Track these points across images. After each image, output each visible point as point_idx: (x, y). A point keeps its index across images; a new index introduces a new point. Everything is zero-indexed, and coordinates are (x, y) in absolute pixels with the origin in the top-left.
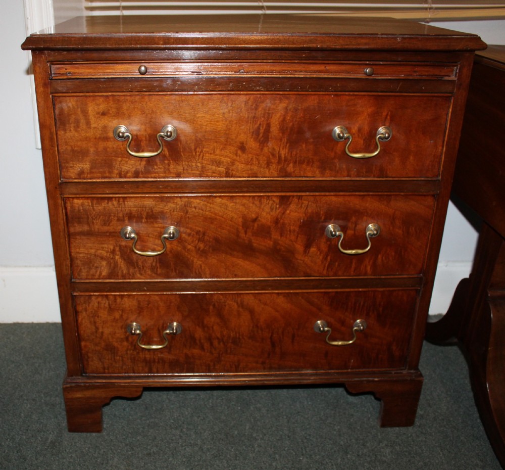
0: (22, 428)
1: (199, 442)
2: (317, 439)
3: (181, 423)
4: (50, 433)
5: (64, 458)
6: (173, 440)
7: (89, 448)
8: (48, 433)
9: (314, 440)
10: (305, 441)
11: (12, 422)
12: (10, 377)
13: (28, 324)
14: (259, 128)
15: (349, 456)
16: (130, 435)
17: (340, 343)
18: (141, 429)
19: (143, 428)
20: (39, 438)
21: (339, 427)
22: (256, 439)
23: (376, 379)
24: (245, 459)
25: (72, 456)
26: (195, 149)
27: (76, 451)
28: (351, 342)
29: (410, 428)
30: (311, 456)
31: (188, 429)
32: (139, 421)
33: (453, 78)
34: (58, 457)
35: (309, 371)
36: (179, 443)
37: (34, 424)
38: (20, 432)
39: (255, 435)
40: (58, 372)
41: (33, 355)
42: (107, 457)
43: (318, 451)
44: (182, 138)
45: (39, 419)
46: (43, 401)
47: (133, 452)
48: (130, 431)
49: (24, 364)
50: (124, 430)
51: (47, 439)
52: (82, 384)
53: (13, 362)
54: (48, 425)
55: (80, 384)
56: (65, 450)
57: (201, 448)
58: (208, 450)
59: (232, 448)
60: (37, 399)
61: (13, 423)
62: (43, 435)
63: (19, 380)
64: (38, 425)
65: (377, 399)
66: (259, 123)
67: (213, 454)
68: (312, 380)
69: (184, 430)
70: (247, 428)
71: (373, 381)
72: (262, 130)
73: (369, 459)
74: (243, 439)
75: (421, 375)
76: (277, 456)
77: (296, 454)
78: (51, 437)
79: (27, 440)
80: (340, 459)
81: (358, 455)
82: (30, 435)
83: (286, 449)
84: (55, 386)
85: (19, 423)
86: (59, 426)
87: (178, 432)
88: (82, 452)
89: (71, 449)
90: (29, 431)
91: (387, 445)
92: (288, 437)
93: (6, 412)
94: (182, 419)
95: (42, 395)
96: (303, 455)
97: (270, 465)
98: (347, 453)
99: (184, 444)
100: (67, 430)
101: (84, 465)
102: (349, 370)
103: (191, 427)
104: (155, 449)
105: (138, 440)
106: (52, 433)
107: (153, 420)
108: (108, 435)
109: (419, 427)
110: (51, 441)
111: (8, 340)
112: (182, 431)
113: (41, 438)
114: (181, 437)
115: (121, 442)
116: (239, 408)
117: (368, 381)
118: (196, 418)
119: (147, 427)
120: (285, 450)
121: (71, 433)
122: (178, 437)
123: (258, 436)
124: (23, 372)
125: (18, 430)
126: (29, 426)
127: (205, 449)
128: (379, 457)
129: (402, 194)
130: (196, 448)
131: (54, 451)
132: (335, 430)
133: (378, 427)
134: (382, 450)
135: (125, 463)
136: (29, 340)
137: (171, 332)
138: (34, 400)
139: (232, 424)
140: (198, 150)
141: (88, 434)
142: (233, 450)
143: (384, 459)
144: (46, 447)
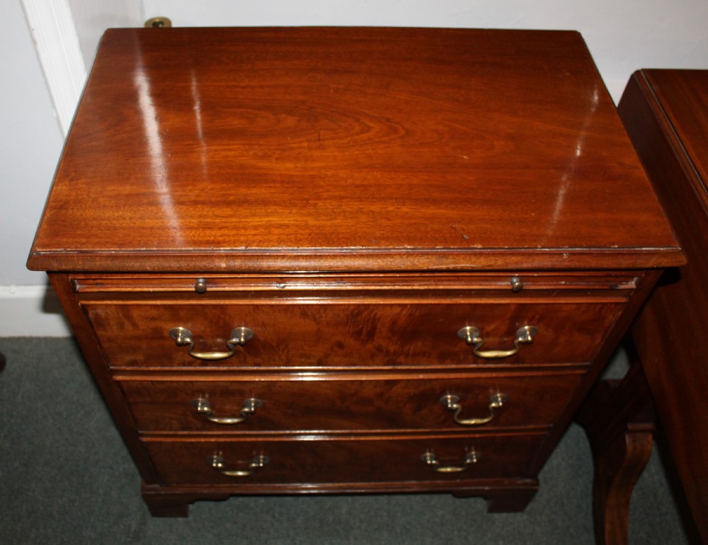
0: (102, 512)
1: (292, 532)
2: (417, 529)
4: (133, 518)
6: (263, 529)
7: (175, 540)
8: (130, 517)
10: (404, 532)
12: (82, 431)
14: (361, 329)
17: (449, 470)
20: (122, 527)
22: (352, 529)
26: (278, 346)
33: (631, 286)
37: (115, 505)
38: (101, 518)
39: (351, 522)
44: (261, 338)
45: (119, 498)
51: (130, 527)
52: (163, 493)
54: (130, 507)
55: (160, 493)
60: (115, 466)
61: (91, 503)
62: (126, 521)
63: (92, 436)
64: (119, 506)
65: (485, 499)
66: (361, 326)
68: (416, 489)
71: (484, 489)
72: (364, 332)
74: (338, 527)
79: (109, 529)
82: (112, 521)
85: (98, 504)
87: (269, 518)
90: (110, 515)
91: (490, 539)
92: (387, 525)
100: (148, 514)
106: (135, 518)
108: (195, 520)
109: (529, 513)
110: (135, 530)
113: (124, 526)
114: (272, 525)
115: (209, 532)
117: (478, 490)
122: (269, 524)
126: (109, 508)
132: (437, 516)
133: (485, 512)
137: (257, 465)
138: (111, 468)
140: (281, 346)
141: (173, 519)
144: (130, 539)
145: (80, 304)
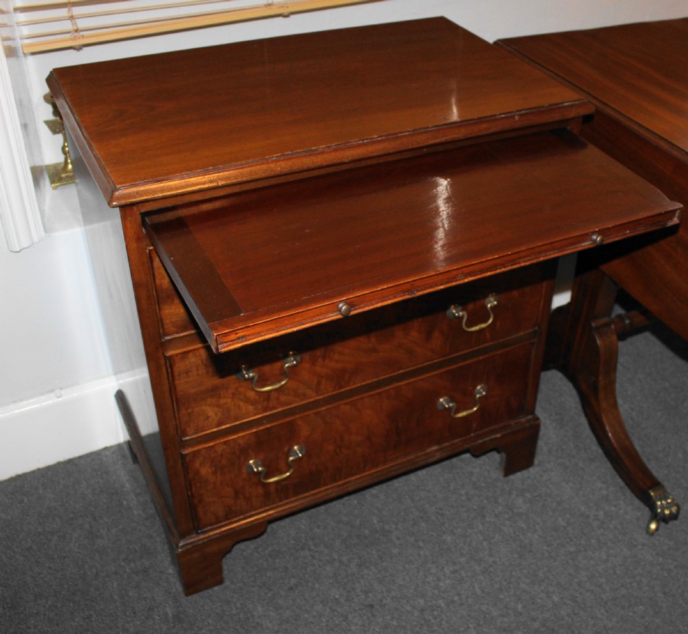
0: (128, 613)
1: (335, 556)
2: (449, 511)
3: (303, 541)
4: (165, 606)
5: (201, 629)
6: (306, 563)
7: (221, 606)
8: (162, 607)
9: (448, 513)
10: (440, 517)
11: (110, 610)
12: (64, 554)
13: (33, 472)
15: (488, 519)
16: (257, 575)
17: (465, 414)
18: (265, 563)
19: (267, 561)
20: (157, 618)
21: (465, 491)
22: (391, 532)
23: (498, 435)
24: (391, 558)
25: (209, 623)
27: (210, 616)
28: (475, 409)
29: (531, 470)
30: (452, 531)
31: (315, 545)
32: (256, 554)
34: (194, 630)
35: (435, 448)
36: (314, 565)
37: (139, 603)
38: (129, 619)
39: (387, 528)
40: (120, 527)
41: (72, 515)
42: (249, 609)
43: (457, 523)
45: (140, 595)
46: (128, 570)
47: (272, 592)
48: (255, 570)
49: (69, 532)
50: (247, 571)
51: (166, 614)
52: (200, 542)
53: (53, 533)
54: (156, 598)
55: (196, 543)
56: (197, 620)
57: (340, 561)
58: (349, 561)
59: (372, 550)
60: (120, 570)
61: (112, 611)
62: (158, 611)
63: (78, 555)
64: (144, 602)
65: (499, 452)
67: (357, 565)
68: (438, 456)
69: (312, 548)
70: (375, 522)
71: (496, 438)
73: (507, 516)
74: (377, 536)
75: (538, 419)
76: (421, 544)
77: (438, 535)
78: (170, 611)
79: (143, 625)
80: (480, 525)
81: (496, 515)
82: (143, 617)
83: (425, 532)
84: (130, 546)
85: (119, 609)
86: (170, 593)
87: (307, 553)
88: (217, 613)
89: (202, 615)
90: (138, 613)
91: (517, 496)
92: (421, 518)
93: (92, 601)
94: (303, 535)
95: (123, 564)
96: (444, 533)
97: (419, 555)
98: (484, 517)
99: (321, 564)
100: (183, 595)
101: (229, 628)
102: (472, 435)
103: (317, 541)
104: (293, 581)
105: (270, 577)
106: (167, 605)
107: (270, 549)
108: (232, 582)
109: (539, 465)
110: (173, 615)
111: (23, 505)
112: (310, 550)
113: (159, 616)
114: (313, 557)
115: (253, 586)
116: (355, 502)
117: (492, 440)
118: (316, 530)
119: (270, 559)
121: (190, 597)
122: (310, 558)
123: (391, 527)
124: (76, 542)
126: (133, 608)
127: (346, 562)
128: (515, 510)
130: (337, 564)
131: (184, 625)
132: (462, 495)
133: (501, 477)
134: (515, 502)
135: (271, 608)
136: (52, 496)
137: (296, 457)
138: (116, 573)
139: (358, 523)
141: (210, 591)
142: (374, 552)
143: (521, 510)
144: (172, 625)
145: (148, 251)
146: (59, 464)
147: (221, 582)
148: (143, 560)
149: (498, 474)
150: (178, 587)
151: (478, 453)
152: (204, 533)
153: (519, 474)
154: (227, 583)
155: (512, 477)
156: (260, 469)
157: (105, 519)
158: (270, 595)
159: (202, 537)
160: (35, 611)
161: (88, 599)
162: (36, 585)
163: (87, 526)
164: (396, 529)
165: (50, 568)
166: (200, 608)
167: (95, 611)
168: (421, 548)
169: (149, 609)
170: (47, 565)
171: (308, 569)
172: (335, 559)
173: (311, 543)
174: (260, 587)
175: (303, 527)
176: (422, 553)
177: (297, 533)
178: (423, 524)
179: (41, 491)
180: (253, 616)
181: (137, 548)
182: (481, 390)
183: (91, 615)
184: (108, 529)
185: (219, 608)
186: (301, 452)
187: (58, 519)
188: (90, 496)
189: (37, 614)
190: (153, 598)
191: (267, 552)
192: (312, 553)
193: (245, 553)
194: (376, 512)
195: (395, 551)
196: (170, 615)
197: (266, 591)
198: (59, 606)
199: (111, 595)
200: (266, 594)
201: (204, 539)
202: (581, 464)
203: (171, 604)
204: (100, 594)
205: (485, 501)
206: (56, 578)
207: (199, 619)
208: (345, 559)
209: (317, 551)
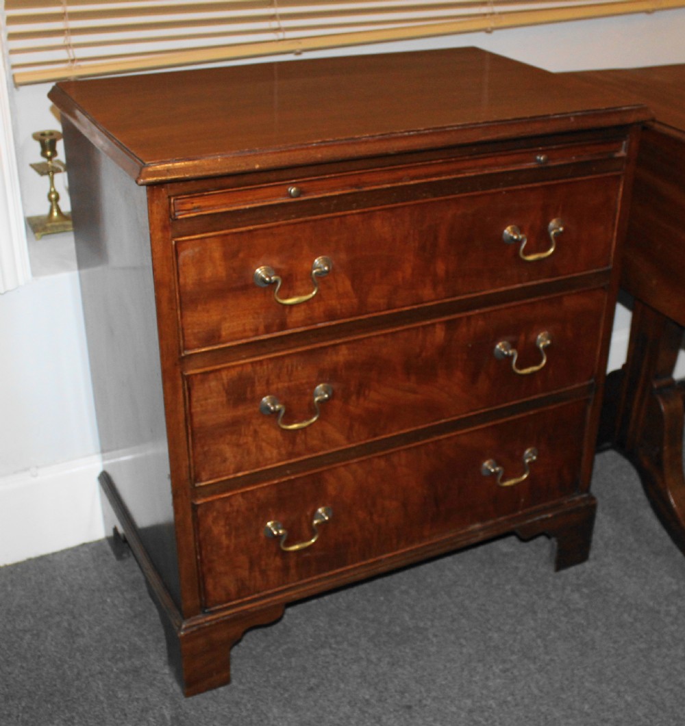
1: (362, 654)
3: (323, 639)
4: (161, 708)
6: (328, 662)
7: (229, 708)
8: (157, 708)
9: (492, 609)
11: (95, 712)
12: (39, 653)
14: (426, 242)
15: (540, 615)
16: (270, 675)
17: (512, 482)
18: (279, 663)
19: (281, 660)
20: (152, 720)
21: (510, 586)
22: (426, 629)
23: (550, 515)
24: (429, 656)
27: (215, 718)
28: (525, 476)
29: (587, 565)
30: (499, 628)
31: (337, 643)
32: (268, 653)
33: (622, 153)
35: (477, 526)
38: (118, 721)
39: (421, 624)
40: (104, 625)
41: (46, 613)
42: (262, 711)
43: (504, 619)
45: (130, 696)
46: (115, 670)
47: (289, 693)
48: (267, 670)
49: (44, 630)
50: (258, 671)
51: (163, 716)
52: (207, 624)
53: (25, 631)
55: (202, 626)
56: (200, 722)
57: (370, 662)
58: (379, 660)
59: (405, 648)
60: (105, 670)
61: (97, 713)
62: (154, 714)
64: (135, 704)
66: (425, 238)
67: (388, 664)
68: (481, 536)
69: (334, 646)
70: (407, 619)
71: (547, 519)
72: (428, 245)
73: (562, 612)
75: (592, 498)
76: (463, 641)
77: (482, 632)
78: (166, 713)
80: (532, 622)
82: (134, 720)
83: (467, 629)
84: (117, 645)
85: (106, 710)
86: (166, 694)
87: (328, 651)
88: (224, 716)
89: (206, 717)
90: (128, 715)
92: (462, 614)
95: (109, 663)
96: (490, 630)
97: (461, 653)
98: (535, 613)
99: (346, 663)
100: (181, 696)
102: (520, 512)
103: (339, 639)
104: (313, 681)
106: (164, 707)
107: (285, 647)
108: (240, 683)
109: (595, 559)
110: (172, 718)
112: (331, 648)
113: (155, 718)
114: (336, 656)
115: (266, 687)
116: (382, 598)
117: (542, 520)
118: (337, 628)
119: (284, 658)
120: (466, 631)
121: (190, 699)
122: (333, 657)
124: (52, 640)
125: (113, 719)
127: (375, 660)
128: (572, 606)
129: (574, 291)
130: (364, 663)
133: (552, 572)
134: (570, 597)
135: (289, 710)
136: (23, 593)
138: (100, 673)
139: (387, 621)
141: (214, 692)
142: (407, 650)
143: (578, 606)
145: (174, 242)
146: (30, 560)
147: (226, 681)
148: (133, 660)
149: (547, 569)
150: (176, 688)
151: (526, 536)
152: (212, 613)
153: (572, 569)
154: (234, 683)
155: (564, 572)
156: (281, 532)
157: (86, 617)
158: (286, 695)
159: (209, 618)
160: (6, 713)
161: (69, 700)
162: (7, 685)
163: (65, 624)
164: (433, 626)
165: (22, 667)
166: (204, 710)
167: (77, 713)
168: (462, 646)
169: (142, 711)
170: (19, 664)
171: (331, 668)
172: (362, 658)
173: (332, 641)
174: (275, 688)
175: (322, 624)
176: (464, 650)
177: (315, 631)
178: (464, 621)
179: (9, 588)
180: (267, 718)
181: (126, 647)
182: (531, 455)
183: (73, 717)
184: (90, 627)
185: (227, 710)
186: (327, 515)
187: (30, 617)
188: (68, 593)
189: (9, 715)
190: (147, 699)
191: (280, 651)
192: (333, 652)
193: (254, 653)
194: (407, 608)
195: (433, 649)
196: (168, 717)
197: (282, 692)
198: (34, 706)
199: (96, 696)
200: (282, 694)
201: (211, 621)
202: (644, 558)
203: (168, 705)
204: (83, 695)
205: (535, 597)
206: (30, 678)
207: (203, 721)
208: (373, 658)
209: (340, 649)
